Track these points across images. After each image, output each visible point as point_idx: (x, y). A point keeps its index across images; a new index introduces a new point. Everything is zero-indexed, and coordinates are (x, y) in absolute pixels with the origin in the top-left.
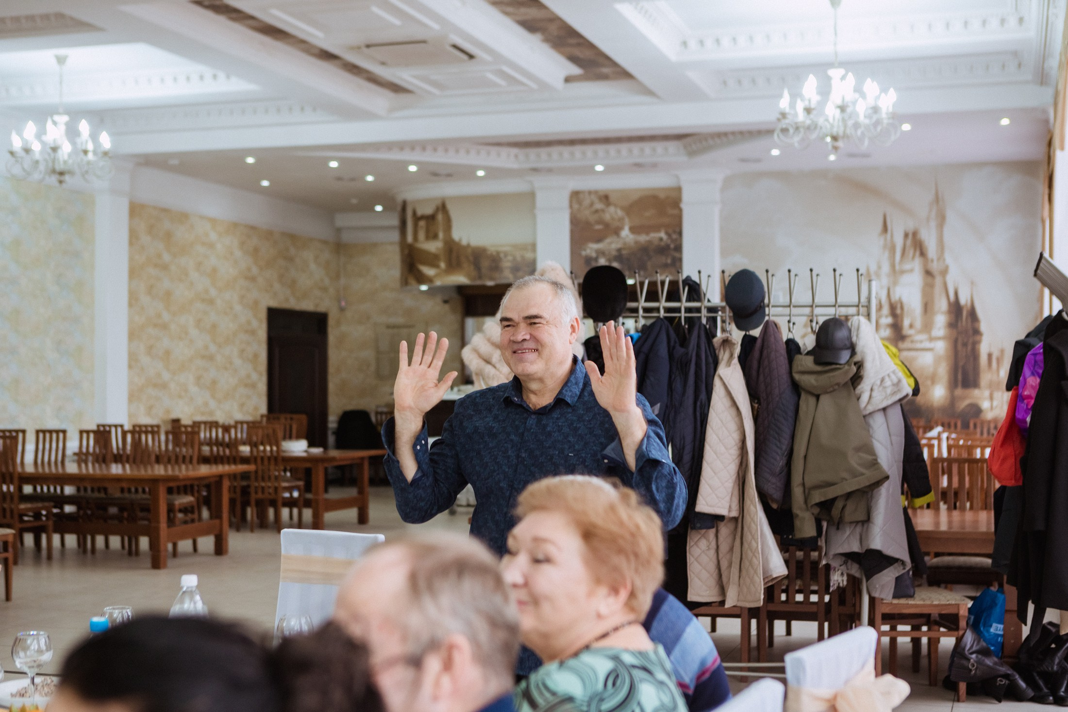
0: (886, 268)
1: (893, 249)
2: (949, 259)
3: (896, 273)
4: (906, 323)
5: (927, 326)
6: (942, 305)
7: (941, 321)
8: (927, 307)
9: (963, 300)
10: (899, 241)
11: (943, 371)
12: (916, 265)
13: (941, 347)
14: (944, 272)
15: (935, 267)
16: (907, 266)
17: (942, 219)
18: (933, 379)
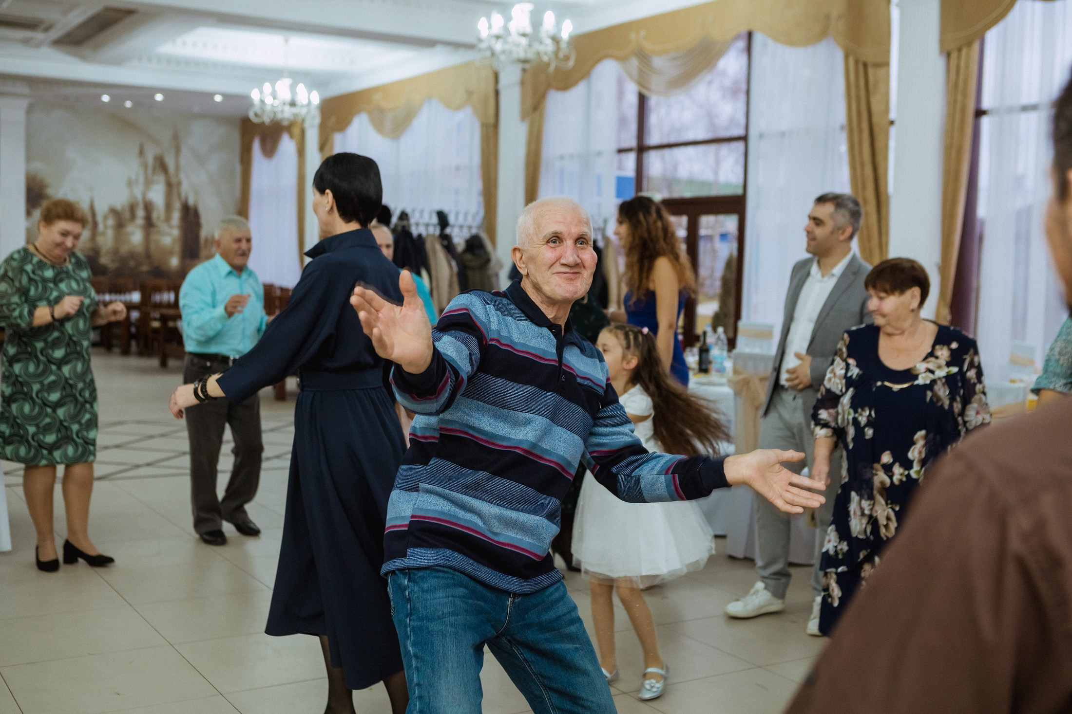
0: (142, 179)
1: (145, 166)
2: (183, 177)
3: (148, 183)
4: (154, 215)
5: (168, 218)
6: (177, 205)
7: (176, 216)
8: (168, 207)
9: (191, 202)
10: (150, 160)
11: (177, 248)
12: (161, 178)
13: (176, 232)
14: (179, 184)
15: (174, 180)
16: (156, 178)
17: (178, 150)
18: (171, 253)
